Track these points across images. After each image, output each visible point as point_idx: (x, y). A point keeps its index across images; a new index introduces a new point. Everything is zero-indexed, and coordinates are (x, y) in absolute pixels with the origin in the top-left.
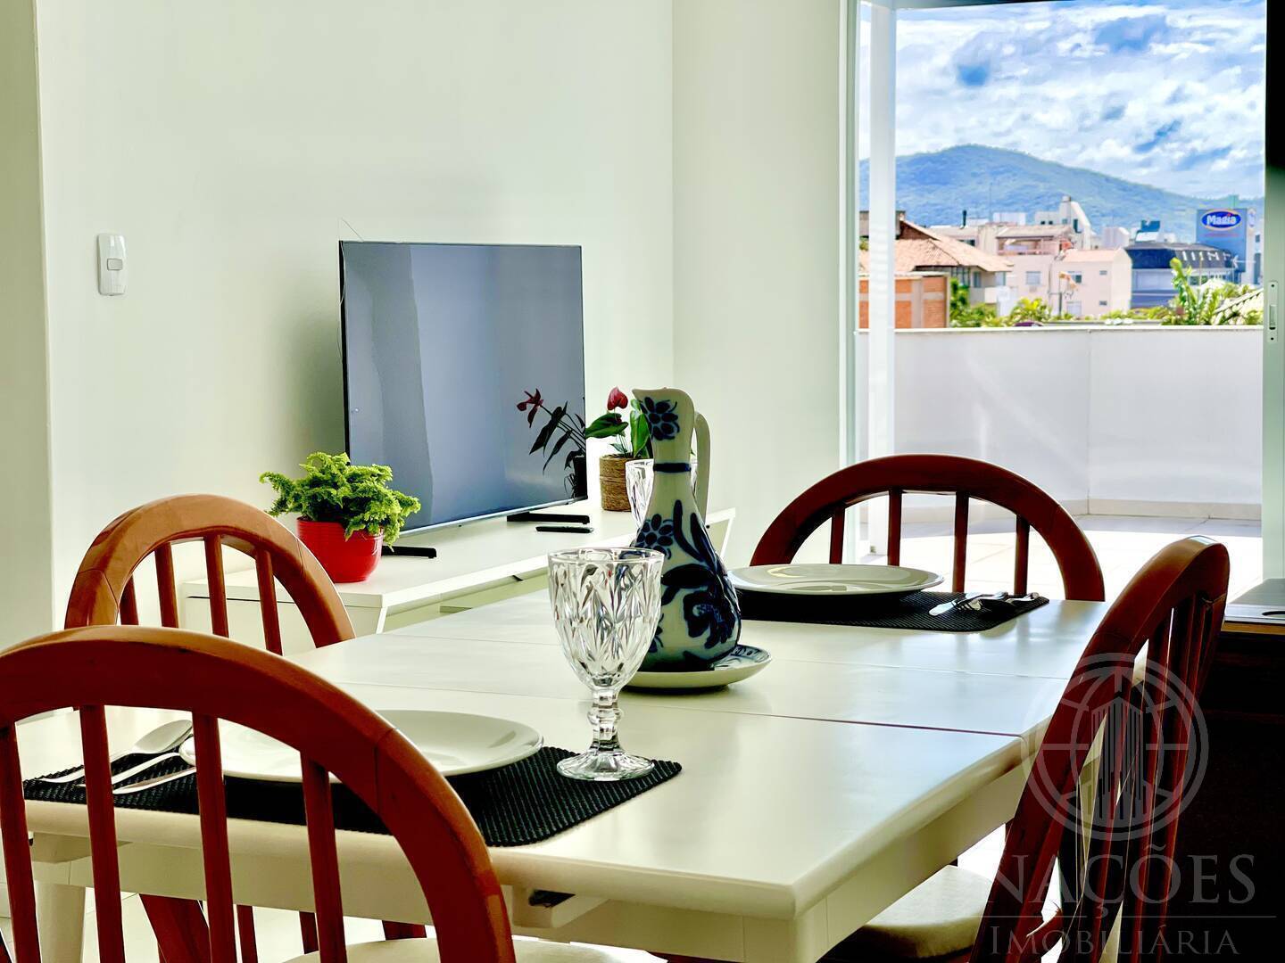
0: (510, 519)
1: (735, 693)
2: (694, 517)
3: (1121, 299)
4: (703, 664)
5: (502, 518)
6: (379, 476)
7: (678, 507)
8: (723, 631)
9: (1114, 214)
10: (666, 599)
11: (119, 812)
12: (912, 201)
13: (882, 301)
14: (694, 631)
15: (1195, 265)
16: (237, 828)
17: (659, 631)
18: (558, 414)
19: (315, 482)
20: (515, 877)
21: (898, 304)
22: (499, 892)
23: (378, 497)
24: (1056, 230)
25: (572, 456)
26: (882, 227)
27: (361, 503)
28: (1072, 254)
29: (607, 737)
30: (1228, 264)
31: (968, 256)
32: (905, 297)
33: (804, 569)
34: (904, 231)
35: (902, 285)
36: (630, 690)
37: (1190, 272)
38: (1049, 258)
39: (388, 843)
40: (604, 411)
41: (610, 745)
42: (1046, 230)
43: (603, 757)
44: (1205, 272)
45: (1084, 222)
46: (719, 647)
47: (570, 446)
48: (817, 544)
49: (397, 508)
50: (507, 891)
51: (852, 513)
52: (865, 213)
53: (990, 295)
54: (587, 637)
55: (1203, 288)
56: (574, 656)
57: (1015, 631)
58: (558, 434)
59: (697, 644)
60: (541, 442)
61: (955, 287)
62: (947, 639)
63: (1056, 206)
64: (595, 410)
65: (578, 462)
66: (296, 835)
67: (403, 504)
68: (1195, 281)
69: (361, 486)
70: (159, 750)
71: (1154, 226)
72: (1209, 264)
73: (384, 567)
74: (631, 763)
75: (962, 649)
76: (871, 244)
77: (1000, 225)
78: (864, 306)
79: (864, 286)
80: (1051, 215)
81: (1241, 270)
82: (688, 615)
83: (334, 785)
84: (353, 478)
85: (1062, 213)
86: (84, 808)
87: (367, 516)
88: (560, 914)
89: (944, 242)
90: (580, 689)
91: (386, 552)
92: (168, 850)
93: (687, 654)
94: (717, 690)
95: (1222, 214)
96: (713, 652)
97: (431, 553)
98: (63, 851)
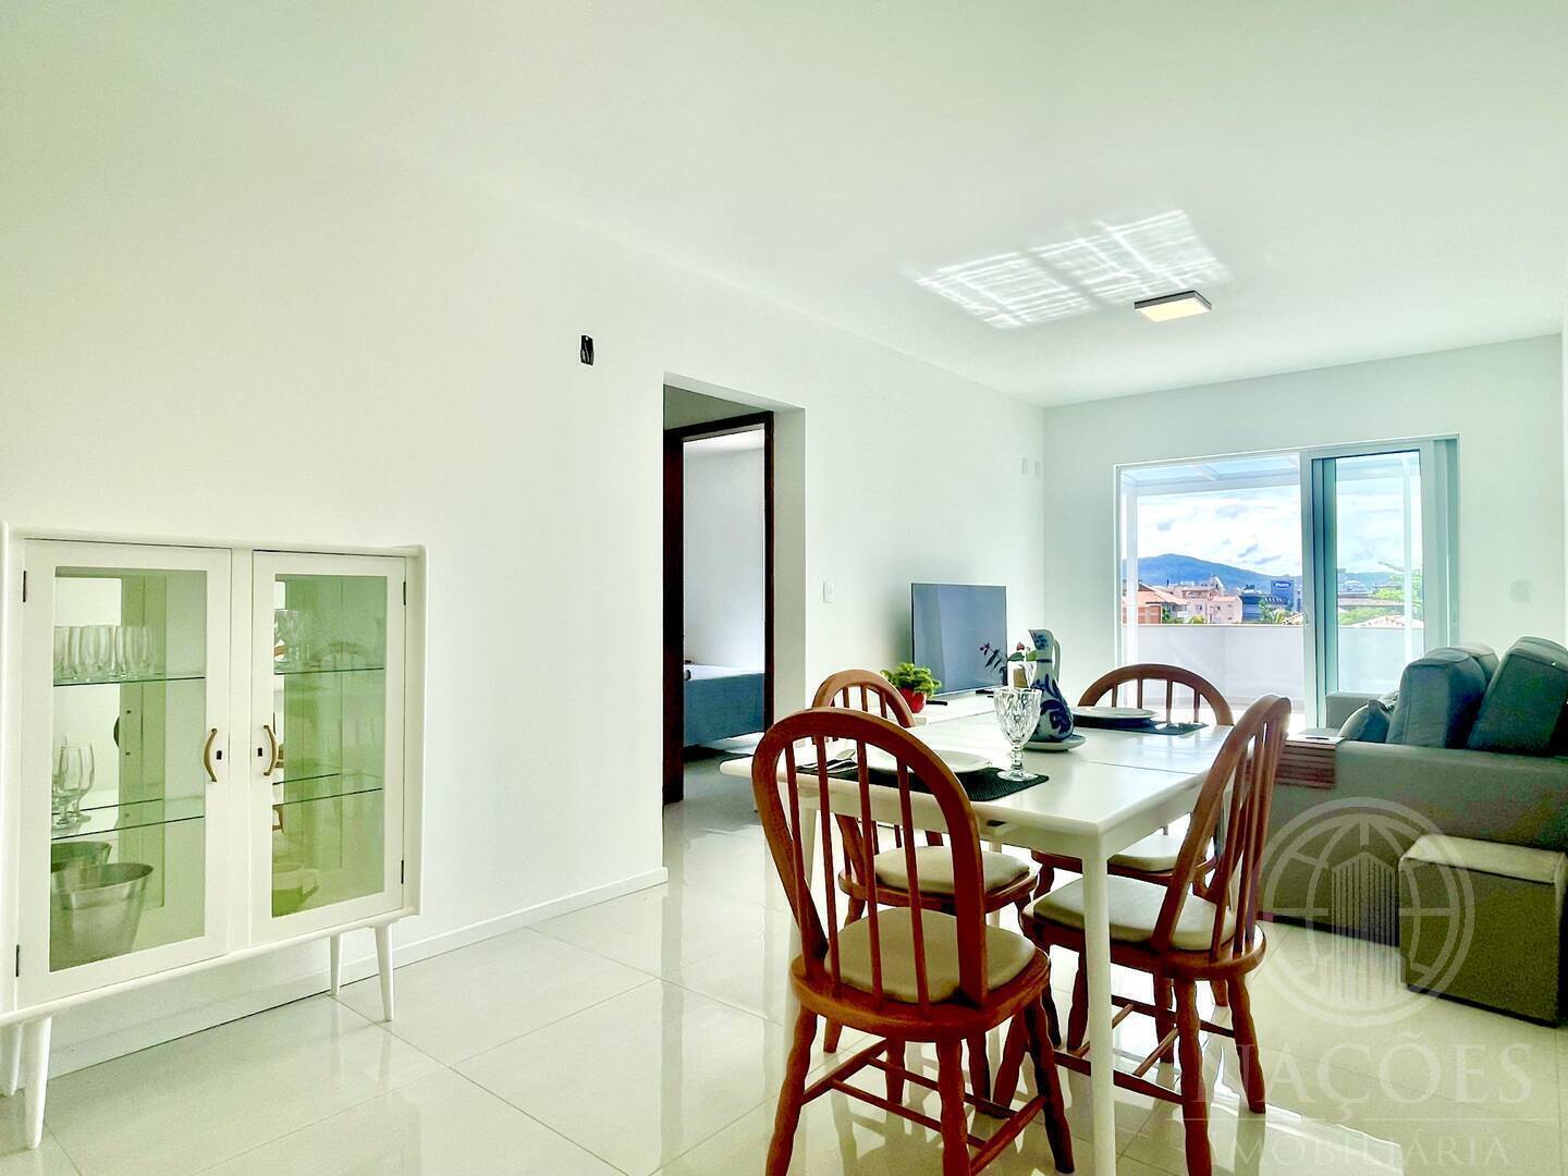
0: (977, 692)
1: (1071, 753)
2: (1054, 682)
3: (1238, 617)
4: (1059, 740)
5: (973, 692)
6: (926, 672)
7: (1047, 677)
8: (1065, 728)
9: (1234, 582)
10: (1042, 713)
11: (829, 779)
12: (1145, 576)
13: (1133, 614)
14: (1054, 727)
15: (1269, 603)
16: (873, 788)
17: (1038, 725)
18: (996, 652)
19: (901, 674)
20: (981, 814)
21: (1140, 617)
22: (974, 819)
23: (925, 680)
24: (1209, 588)
25: (1002, 669)
26: (1132, 586)
27: (918, 683)
28: (1216, 598)
29: (1018, 764)
30: (1286, 604)
31: (1170, 599)
32: (1142, 614)
33: (1101, 709)
34: (1142, 588)
35: (1141, 609)
36: (1026, 749)
37: (1269, 606)
38: (1205, 600)
39: (931, 798)
40: (1015, 651)
41: (1019, 767)
42: (1204, 588)
43: (1016, 772)
44: (1274, 606)
45: (1221, 585)
46: (1065, 734)
47: (1001, 665)
48: (1106, 699)
49: (933, 685)
50: (978, 820)
51: (1121, 687)
52: (1125, 581)
53: (1180, 614)
54: (1010, 724)
55: (1275, 612)
56: (1005, 730)
57: (1193, 737)
58: (996, 660)
59: (1055, 732)
60: (990, 662)
61: (1164, 611)
62: (1165, 738)
63: (1208, 579)
64: (1011, 651)
65: (1004, 671)
66: (894, 792)
67: (935, 683)
68: (1271, 610)
69: (919, 675)
70: (843, 759)
71: (1252, 587)
72: (1279, 603)
73: (927, 708)
74: (1028, 775)
75: (1170, 742)
76: (1127, 593)
77: (1184, 586)
78: (1125, 618)
79: (1125, 610)
80: (1206, 582)
81: (1292, 605)
82: (1051, 720)
83: (910, 774)
84: (915, 673)
85: (1211, 581)
86: (817, 777)
87: (921, 687)
88: (998, 830)
89: (1159, 592)
90: (1009, 747)
91: (928, 703)
92: (846, 794)
93: (1051, 736)
94: (1064, 751)
95: (1281, 583)
96: (1062, 735)
97: (946, 704)
98: (810, 793)
